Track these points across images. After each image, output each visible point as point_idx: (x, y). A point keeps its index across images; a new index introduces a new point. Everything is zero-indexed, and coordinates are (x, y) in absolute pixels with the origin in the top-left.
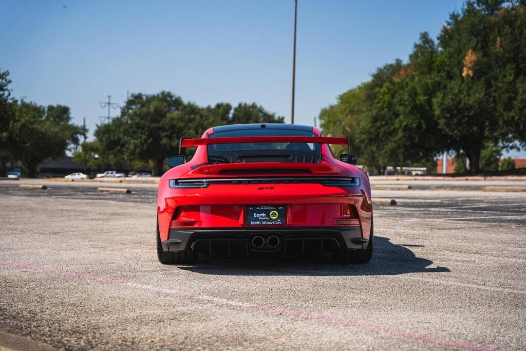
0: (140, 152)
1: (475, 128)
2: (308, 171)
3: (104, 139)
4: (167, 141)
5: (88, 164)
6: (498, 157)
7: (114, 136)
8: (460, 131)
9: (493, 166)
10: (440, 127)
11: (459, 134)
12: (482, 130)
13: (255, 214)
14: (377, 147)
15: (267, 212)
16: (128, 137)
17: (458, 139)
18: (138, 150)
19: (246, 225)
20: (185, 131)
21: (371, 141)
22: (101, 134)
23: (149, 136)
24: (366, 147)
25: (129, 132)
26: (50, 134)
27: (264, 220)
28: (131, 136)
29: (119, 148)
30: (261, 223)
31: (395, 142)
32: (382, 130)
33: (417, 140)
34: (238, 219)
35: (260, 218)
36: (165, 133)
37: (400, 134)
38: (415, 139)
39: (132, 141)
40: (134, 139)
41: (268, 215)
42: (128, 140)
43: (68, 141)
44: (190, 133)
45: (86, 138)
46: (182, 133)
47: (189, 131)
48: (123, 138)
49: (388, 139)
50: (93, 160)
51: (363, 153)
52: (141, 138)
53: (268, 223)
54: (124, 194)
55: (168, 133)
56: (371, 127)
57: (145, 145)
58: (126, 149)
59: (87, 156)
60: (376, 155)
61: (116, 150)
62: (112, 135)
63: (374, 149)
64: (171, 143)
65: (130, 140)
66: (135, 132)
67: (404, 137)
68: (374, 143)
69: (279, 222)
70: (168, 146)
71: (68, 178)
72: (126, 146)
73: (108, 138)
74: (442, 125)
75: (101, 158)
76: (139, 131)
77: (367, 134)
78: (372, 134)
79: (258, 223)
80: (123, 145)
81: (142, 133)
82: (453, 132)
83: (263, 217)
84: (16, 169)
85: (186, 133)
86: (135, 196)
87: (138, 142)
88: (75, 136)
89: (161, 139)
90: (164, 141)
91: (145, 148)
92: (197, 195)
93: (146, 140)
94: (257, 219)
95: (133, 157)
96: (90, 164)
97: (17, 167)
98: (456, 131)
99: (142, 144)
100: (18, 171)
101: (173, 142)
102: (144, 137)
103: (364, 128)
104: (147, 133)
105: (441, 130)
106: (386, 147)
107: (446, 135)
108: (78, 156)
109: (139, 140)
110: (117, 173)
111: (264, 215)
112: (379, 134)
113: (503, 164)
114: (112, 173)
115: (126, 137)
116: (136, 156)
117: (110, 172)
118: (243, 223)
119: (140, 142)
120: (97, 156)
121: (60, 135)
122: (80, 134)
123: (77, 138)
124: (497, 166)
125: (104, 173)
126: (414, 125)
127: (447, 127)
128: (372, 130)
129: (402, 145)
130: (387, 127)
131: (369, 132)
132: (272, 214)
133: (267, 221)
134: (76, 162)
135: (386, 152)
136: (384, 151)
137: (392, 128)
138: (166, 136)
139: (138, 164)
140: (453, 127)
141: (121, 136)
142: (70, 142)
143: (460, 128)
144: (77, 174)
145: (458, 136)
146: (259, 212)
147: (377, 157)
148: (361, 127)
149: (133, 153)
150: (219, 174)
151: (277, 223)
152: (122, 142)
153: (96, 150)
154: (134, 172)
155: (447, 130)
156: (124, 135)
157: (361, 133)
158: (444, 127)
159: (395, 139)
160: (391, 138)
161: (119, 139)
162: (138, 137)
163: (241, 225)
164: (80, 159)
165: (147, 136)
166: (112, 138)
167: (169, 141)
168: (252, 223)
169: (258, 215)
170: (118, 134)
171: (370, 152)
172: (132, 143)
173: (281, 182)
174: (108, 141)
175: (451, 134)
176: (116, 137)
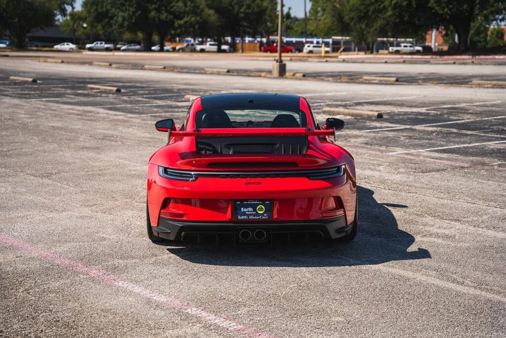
0: (128, 26)
1: (465, 7)
2: (294, 164)
3: (92, 11)
4: (156, 13)
5: (76, 33)
6: (487, 26)
7: (102, 8)
8: (450, 9)
9: (482, 35)
10: (430, 5)
11: (449, 12)
12: (472, 8)
13: (242, 209)
14: (367, 25)
15: (254, 207)
16: (116, 9)
17: (448, 17)
18: (126, 23)
19: (234, 220)
20: (174, 4)
21: (360, 19)
22: (89, 6)
23: (137, 10)
24: (355, 25)
25: (117, 5)
26: (37, 4)
27: (251, 215)
28: (119, 8)
29: (107, 20)
30: (249, 217)
31: (384, 19)
32: (372, 8)
33: (406, 18)
34: (226, 214)
35: (247, 213)
36: (153, 6)
37: (390, 12)
38: (404, 17)
39: (120, 13)
40: (122, 11)
41: (255, 210)
42: (116, 13)
43: (55, 12)
44: (178, 6)
45: (73, 8)
46: (171, 5)
47: (177, 4)
48: (111, 10)
49: (378, 16)
50: (82, 30)
51: (352, 31)
52: (129, 10)
53: (255, 217)
54: (113, 94)
55: (157, 6)
56: (362, 5)
57: (134, 18)
58: (114, 22)
59: (75, 26)
60: (365, 33)
61: (104, 23)
62: (100, 7)
63: (364, 26)
64: (159, 15)
65: (118, 13)
66: (123, 5)
67: (394, 15)
68: (364, 22)
69: (265, 217)
70: (156, 19)
71: (57, 48)
72: (115, 19)
73: (97, 10)
74: (432, 4)
75: (89, 28)
76: (127, 4)
77: (357, 12)
78: (361, 11)
79: (246, 217)
80: (112, 18)
81: (130, 6)
82: (443, 10)
83: (250, 212)
84: (4, 38)
85: (175, 6)
86: (125, 98)
87: (126, 14)
88: (63, 7)
89: (149, 12)
90: (153, 13)
91: (133, 21)
92: (186, 188)
93: (134, 13)
94: (244, 214)
95: (121, 30)
96: (79, 33)
97: (5, 35)
98: (446, 10)
99: (130, 17)
100: (7, 40)
101: (161, 15)
102: (132, 9)
103: (354, 5)
104: (135, 6)
105: (431, 9)
106: (375, 24)
107: (436, 13)
108: (66, 24)
109: (127, 13)
110: (106, 44)
111: (251, 209)
112: (369, 11)
113: (492, 33)
114: (101, 44)
115: (114, 10)
116: (125, 29)
117: (99, 42)
118: (230, 218)
119: (129, 15)
120: (85, 25)
121: (47, 5)
122: (68, 4)
123: (65, 8)
124: (487, 35)
125: (92, 43)
126: (405, 3)
127: (437, 6)
128: (362, 8)
129: (391, 23)
130: (377, 5)
131: (358, 10)
132: (259, 209)
133: (254, 215)
134: (65, 31)
135: (376, 30)
136: (374, 28)
137: (382, 6)
138: (155, 9)
139: (127, 36)
140: (444, 5)
141: (109, 7)
142: (58, 13)
143: (451, 6)
144: (66, 44)
145: (448, 15)
146: (247, 206)
147: (365, 34)
148: (351, 4)
149: (121, 26)
150: (207, 166)
151: (263, 218)
152: (109, 15)
153: (84, 20)
154: (123, 43)
155: (437, 8)
156: (112, 7)
157: (351, 10)
158: (435, 5)
159: (385, 16)
160: (380, 15)
161: (107, 11)
162: (126, 10)
163: (229, 219)
164: (68, 29)
165: (135, 8)
166: (100, 10)
167: (158, 14)
168: (239, 217)
169: (246, 210)
170: (106, 6)
171: (359, 30)
172: (120, 16)
173: (268, 176)
174: (96, 12)
175: (441, 12)
176: (104, 10)
